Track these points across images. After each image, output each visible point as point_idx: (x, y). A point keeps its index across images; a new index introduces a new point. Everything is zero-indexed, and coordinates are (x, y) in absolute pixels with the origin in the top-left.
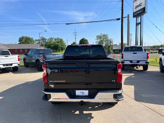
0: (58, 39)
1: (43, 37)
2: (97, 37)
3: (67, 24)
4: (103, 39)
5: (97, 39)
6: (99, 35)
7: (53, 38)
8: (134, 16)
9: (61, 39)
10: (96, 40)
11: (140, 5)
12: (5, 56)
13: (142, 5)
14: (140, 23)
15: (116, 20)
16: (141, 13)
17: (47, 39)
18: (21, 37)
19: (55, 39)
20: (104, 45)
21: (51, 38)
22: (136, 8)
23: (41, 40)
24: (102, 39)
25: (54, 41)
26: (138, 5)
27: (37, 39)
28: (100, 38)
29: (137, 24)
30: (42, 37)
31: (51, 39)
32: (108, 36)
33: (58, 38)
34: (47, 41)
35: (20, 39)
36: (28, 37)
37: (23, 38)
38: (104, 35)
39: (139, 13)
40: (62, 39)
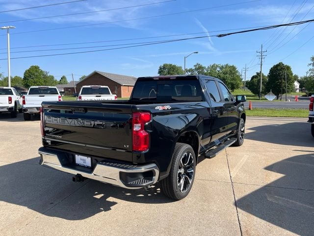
0: (226, 67)
1: (199, 64)
3: (220, 36)
7: (217, 66)
9: (233, 66)
10: (311, 67)
12: (97, 96)
17: (207, 67)
18: (162, 65)
19: (222, 68)
21: (214, 65)
23: (196, 69)
25: (219, 71)
27: (188, 69)
30: (197, 64)
31: (214, 67)
33: (227, 65)
34: (206, 71)
35: (160, 68)
36: (173, 64)
37: (165, 67)
40: (235, 66)
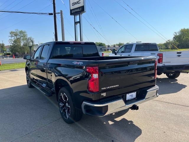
2: (11, 33)
4: (21, 37)
5: (12, 36)
6: (14, 31)
8: (71, 14)
10: (10, 38)
11: (78, 3)
13: (80, 3)
14: (79, 22)
15: (48, 14)
16: (79, 11)
20: (22, 44)
22: (73, 5)
24: (18, 37)
26: (75, 3)
28: (16, 35)
29: (76, 23)
32: (27, 33)
38: (21, 32)
39: (78, 12)
